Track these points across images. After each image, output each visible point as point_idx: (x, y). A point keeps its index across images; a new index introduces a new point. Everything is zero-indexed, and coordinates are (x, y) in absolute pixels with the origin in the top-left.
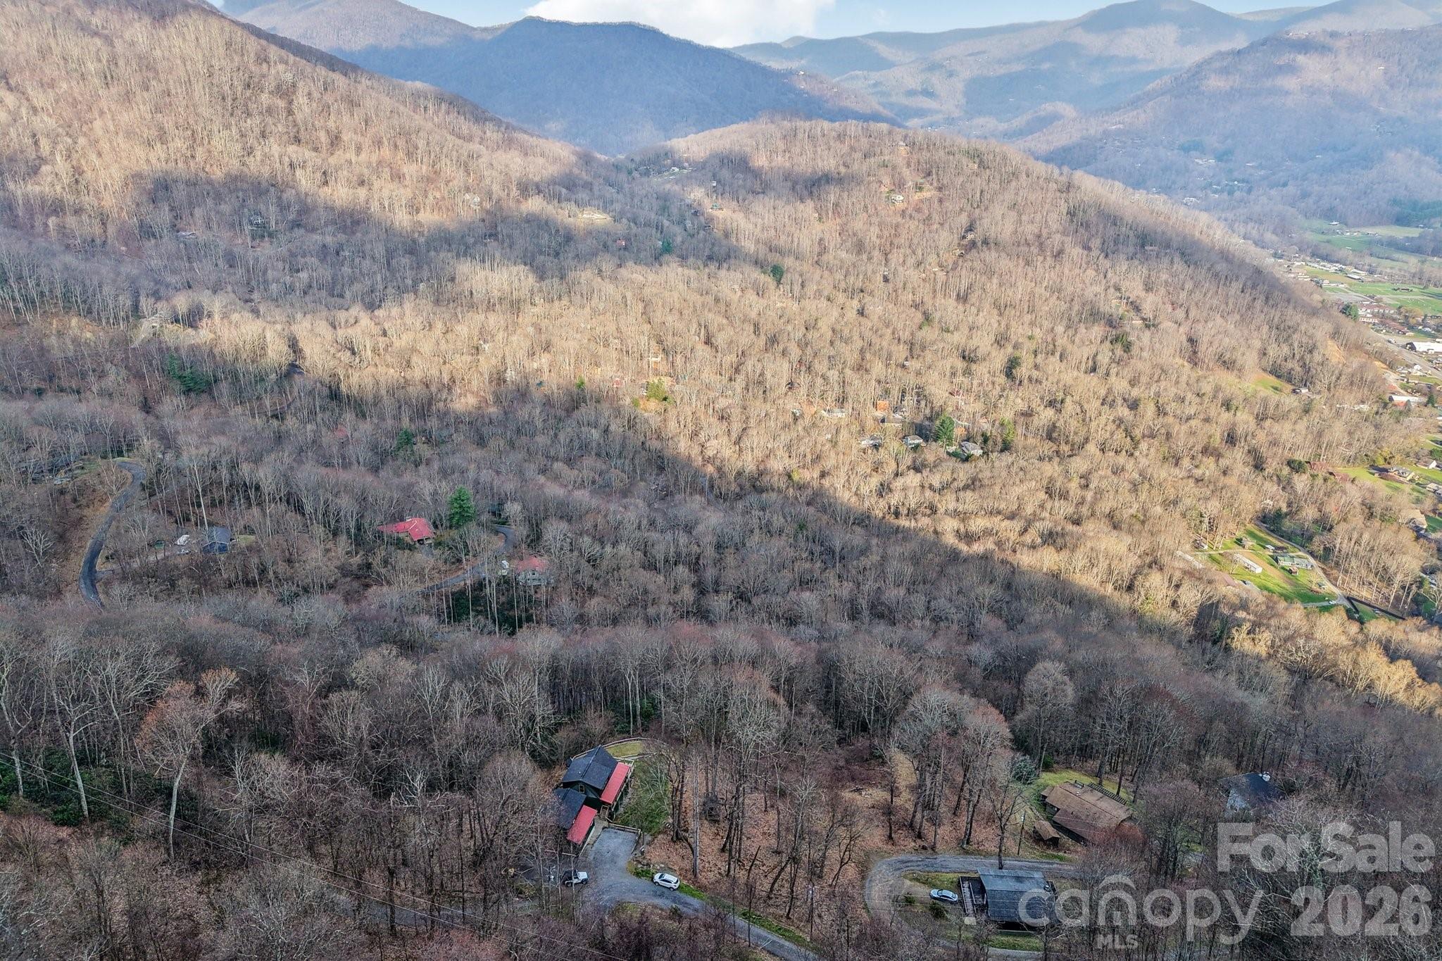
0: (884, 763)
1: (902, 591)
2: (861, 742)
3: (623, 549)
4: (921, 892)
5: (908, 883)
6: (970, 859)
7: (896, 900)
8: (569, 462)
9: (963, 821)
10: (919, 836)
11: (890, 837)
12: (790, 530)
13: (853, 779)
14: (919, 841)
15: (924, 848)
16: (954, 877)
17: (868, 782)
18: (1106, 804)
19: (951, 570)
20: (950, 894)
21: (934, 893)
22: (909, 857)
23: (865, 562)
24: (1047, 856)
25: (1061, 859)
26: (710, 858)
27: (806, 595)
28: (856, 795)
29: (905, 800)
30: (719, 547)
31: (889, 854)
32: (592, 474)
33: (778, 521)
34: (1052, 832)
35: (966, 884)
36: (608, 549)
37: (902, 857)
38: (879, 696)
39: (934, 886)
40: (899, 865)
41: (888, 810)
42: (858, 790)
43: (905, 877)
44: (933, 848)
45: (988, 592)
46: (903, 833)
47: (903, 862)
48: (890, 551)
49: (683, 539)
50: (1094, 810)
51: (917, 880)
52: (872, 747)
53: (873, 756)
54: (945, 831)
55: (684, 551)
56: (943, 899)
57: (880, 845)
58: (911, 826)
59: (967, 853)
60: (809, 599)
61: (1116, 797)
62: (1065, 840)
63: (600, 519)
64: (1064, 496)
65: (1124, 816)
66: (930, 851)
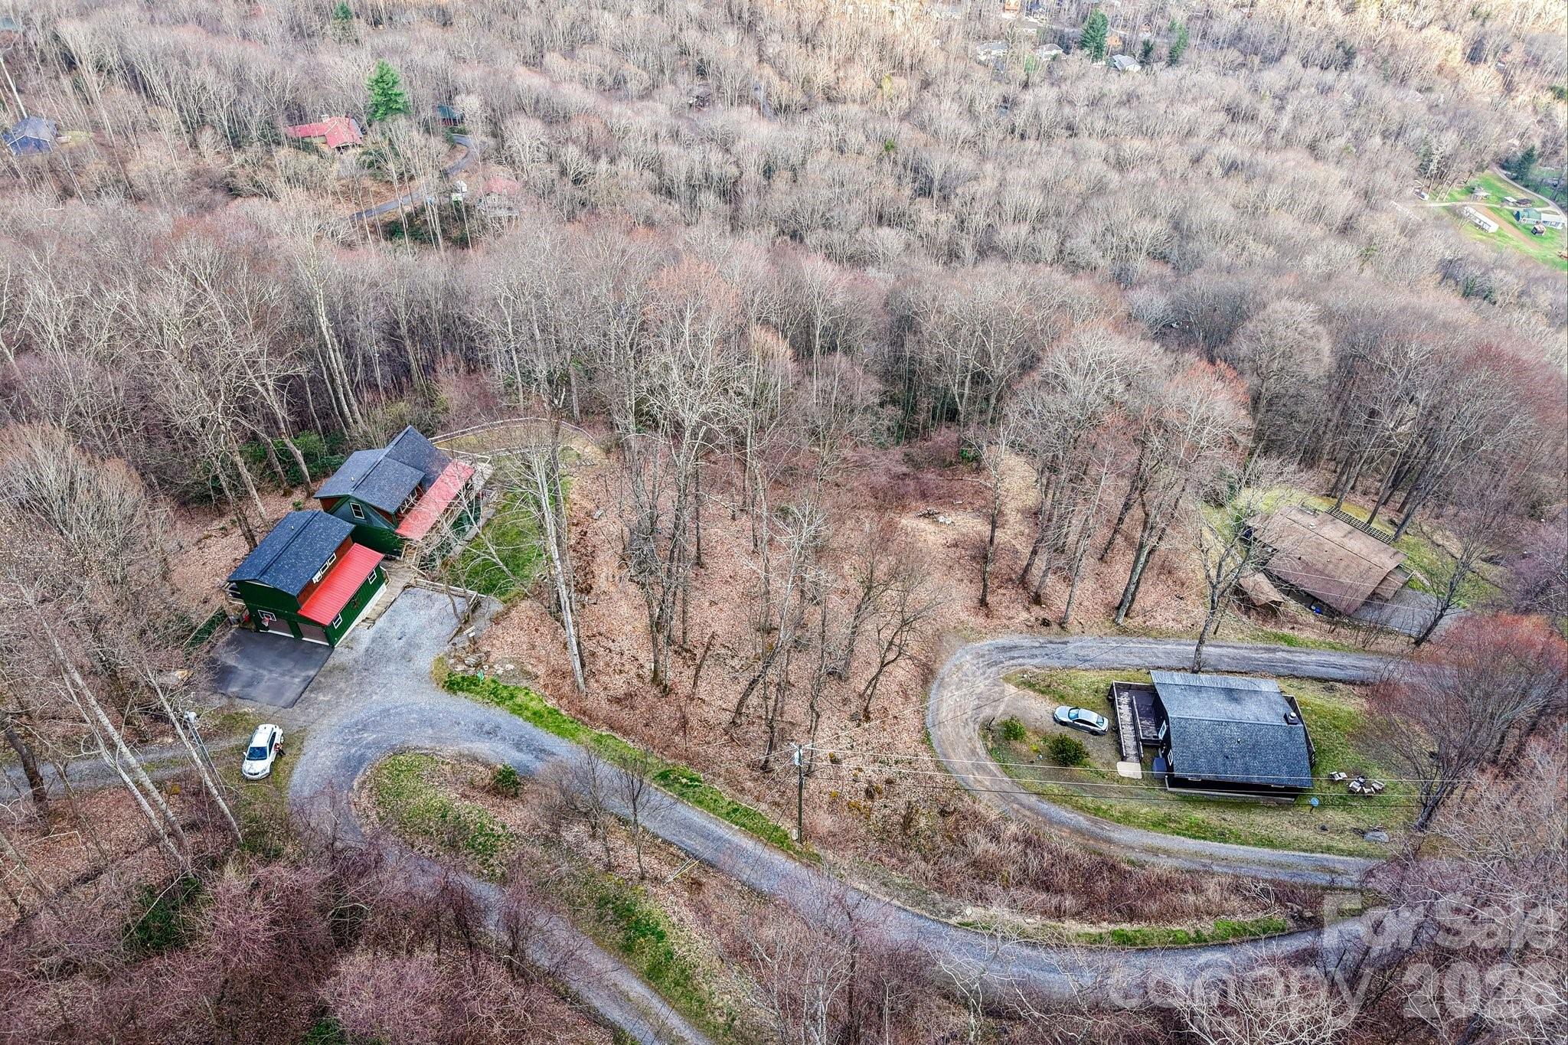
0: (979, 470)
1: (1024, 228)
2: (944, 436)
3: (624, 165)
4: (1039, 710)
5: (1011, 689)
6: (1133, 644)
7: (987, 727)
8: (570, 53)
9: (1120, 572)
10: (1037, 600)
11: (983, 602)
12: (873, 149)
13: (924, 496)
14: (1035, 609)
15: (1046, 623)
16: (1101, 679)
17: (948, 500)
18: (1360, 544)
19: (1096, 203)
20: (1093, 717)
21: (1063, 712)
22: (1016, 639)
23: (975, 188)
24: (1267, 637)
25: (1290, 641)
26: (625, 645)
27: (885, 232)
28: (924, 524)
29: (1014, 534)
30: (768, 172)
31: (980, 635)
32: (599, 70)
33: (856, 138)
34: (1268, 592)
35: (1124, 699)
36: (603, 165)
37: (1003, 640)
38: (984, 355)
39: (1062, 699)
40: (996, 656)
41: (983, 554)
42: (928, 515)
43: (1007, 680)
44: (1062, 624)
45: (1151, 230)
46: (1009, 593)
47: (1004, 649)
48: (1010, 175)
49: (716, 157)
50: (1341, 553)
51: (1030, 685)
52: (962, 442)
53: (962, 457)
54: (1085, 589)
55: (715, 172)
56: (1077, 724)
57: (964, 616)
58: (1023, 581)
59: (1124, 631)
60: (889, 238)
61: (1366, 529)
62: (1293, 606)
63: (596, 125)
64: (1251, 117)
65: (1391, 565)
66: (1055, 628)
